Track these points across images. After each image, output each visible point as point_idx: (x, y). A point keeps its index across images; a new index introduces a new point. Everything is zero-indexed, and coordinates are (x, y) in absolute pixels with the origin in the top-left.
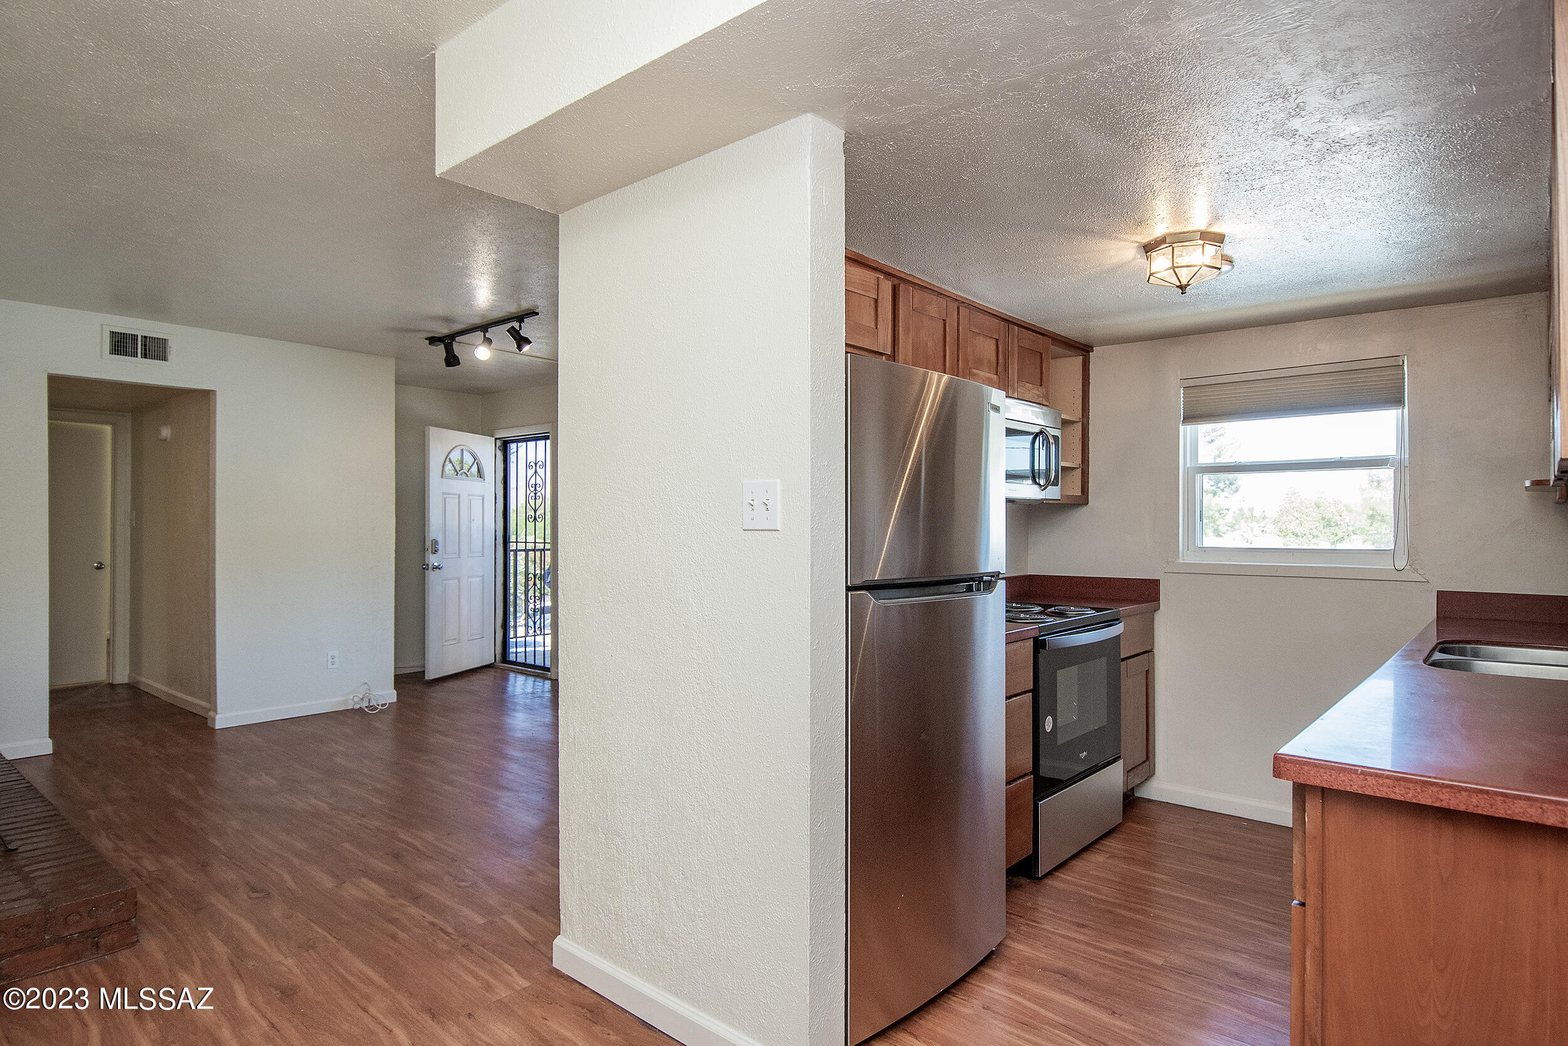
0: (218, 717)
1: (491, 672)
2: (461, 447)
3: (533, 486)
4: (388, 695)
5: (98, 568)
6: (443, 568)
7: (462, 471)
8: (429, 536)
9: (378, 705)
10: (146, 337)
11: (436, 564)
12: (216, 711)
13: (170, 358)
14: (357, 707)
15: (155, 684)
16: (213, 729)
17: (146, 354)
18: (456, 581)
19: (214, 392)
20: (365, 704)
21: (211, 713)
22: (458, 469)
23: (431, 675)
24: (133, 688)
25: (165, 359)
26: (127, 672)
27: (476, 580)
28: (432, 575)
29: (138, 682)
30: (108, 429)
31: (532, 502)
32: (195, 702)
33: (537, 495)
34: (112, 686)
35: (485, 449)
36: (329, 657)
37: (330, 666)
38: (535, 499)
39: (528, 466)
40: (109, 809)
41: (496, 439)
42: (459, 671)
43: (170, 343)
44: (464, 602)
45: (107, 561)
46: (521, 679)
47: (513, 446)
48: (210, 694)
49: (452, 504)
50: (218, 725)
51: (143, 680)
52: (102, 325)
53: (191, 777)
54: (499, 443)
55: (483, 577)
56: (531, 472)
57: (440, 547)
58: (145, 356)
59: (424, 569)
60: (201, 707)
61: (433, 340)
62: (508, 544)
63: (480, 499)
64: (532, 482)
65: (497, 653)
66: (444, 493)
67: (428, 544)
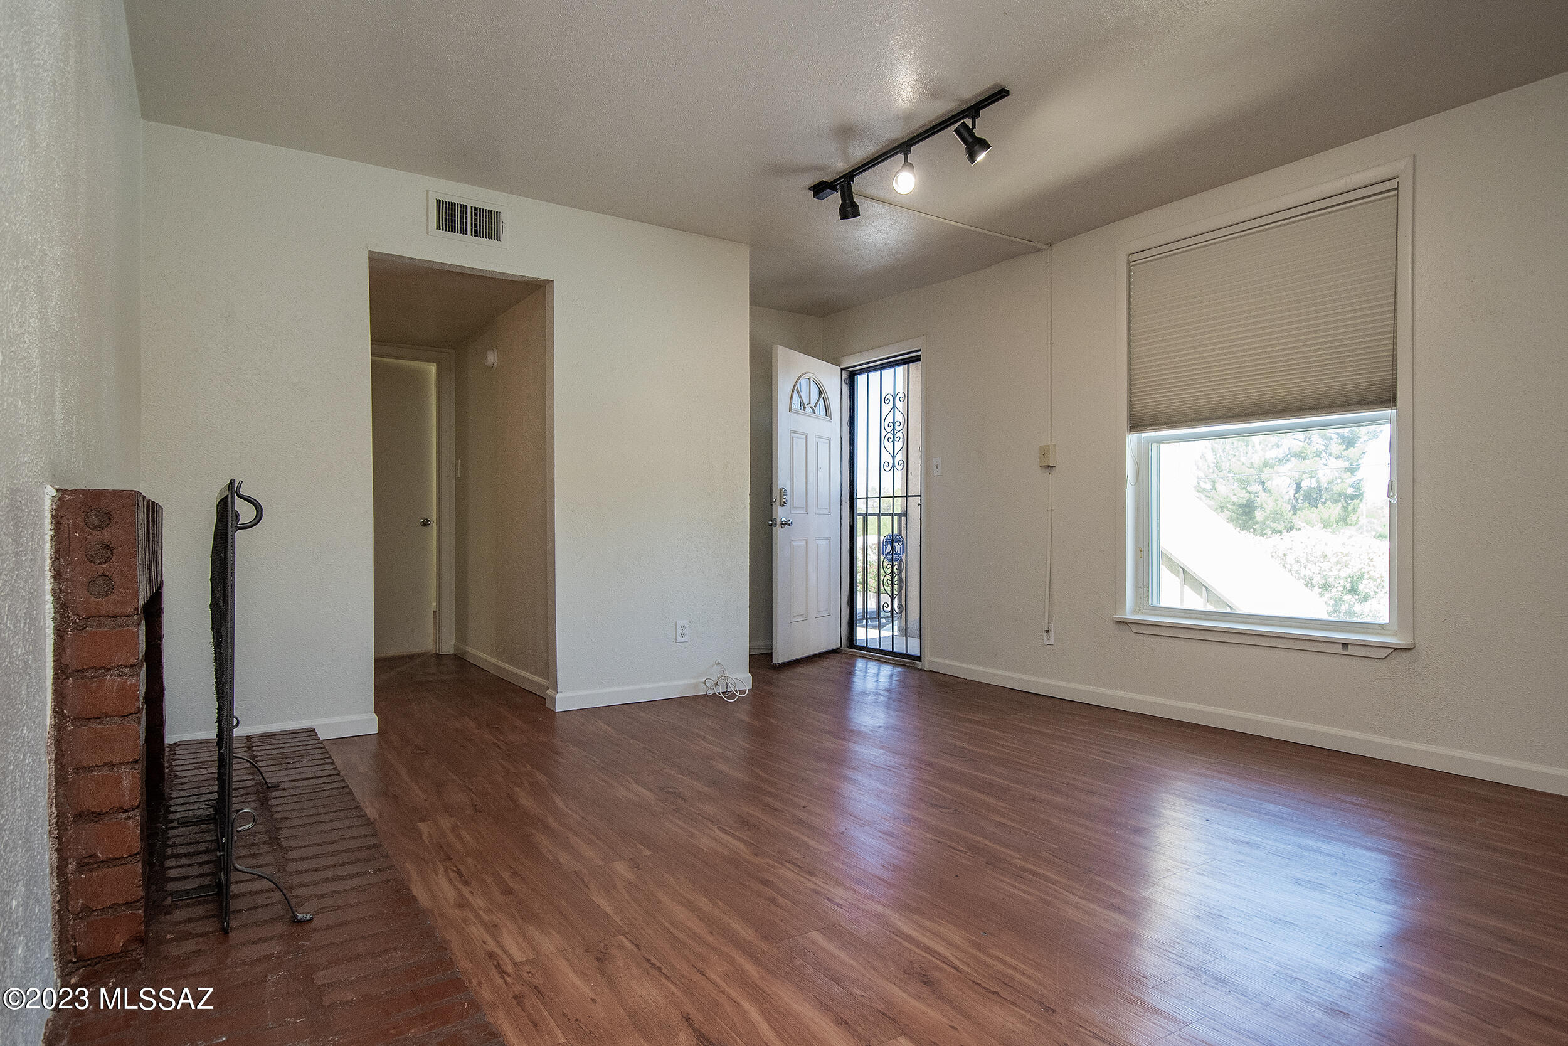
0: (558, 696)
1: (838, 657)
2: (807, 376)
3: (891, 424)
4: (742, 680)
5: (425, 525)
6: (793, 523)
7: (809, 405)
8: (777, 482)
9: (736, 691)
10: (476, 209)
11: (784, 519)
12: (556, 689)
13: (502, 236)
14: (711, 692)
15: (482, 655)
16: (554, 712)
17: (476, 232)
18: (803, 543)
19: (550, 282)
20: (721, 689)
21: (550, 692)
22: (806, 402)
23: (779, 658)
24: (459, 660)
25: (497, 237)
26: (453, 642)
27: (823, 543)
28: (779, 533)
29: (465, 653)
30: (432, 368)
31: (889, 446)
32: (529, 677)
33: (896, 436)
34: (438, 656)
35: (832, 380)
36: (678, 627)
37: (679, 639)
38: (893, 441)
39: (882, 400)
40: (446, 823)
41: (842, 369)
42: (807, 655)
43: (503, 218)
44: (811, 569)
45: (433, 518)
46: (873, 667)
47: (861, 379)
48: (547, 667)
49: (800, 444)
50: (559, 708)
51: (470, 650)
52: (428, 192)
53: (540, 777)
54: (845, 375)
55: (829, 539)
56: (886, 408)
57: (788, 498)
58: (475, 233)
59: (771, 525)
60: (538, 684)
61: (819, 189)
62: (855, 500)
63: (826, 443)
64: (890, 419)
65: (842, 635)
66: (792, 432)
67: (776, 494)
